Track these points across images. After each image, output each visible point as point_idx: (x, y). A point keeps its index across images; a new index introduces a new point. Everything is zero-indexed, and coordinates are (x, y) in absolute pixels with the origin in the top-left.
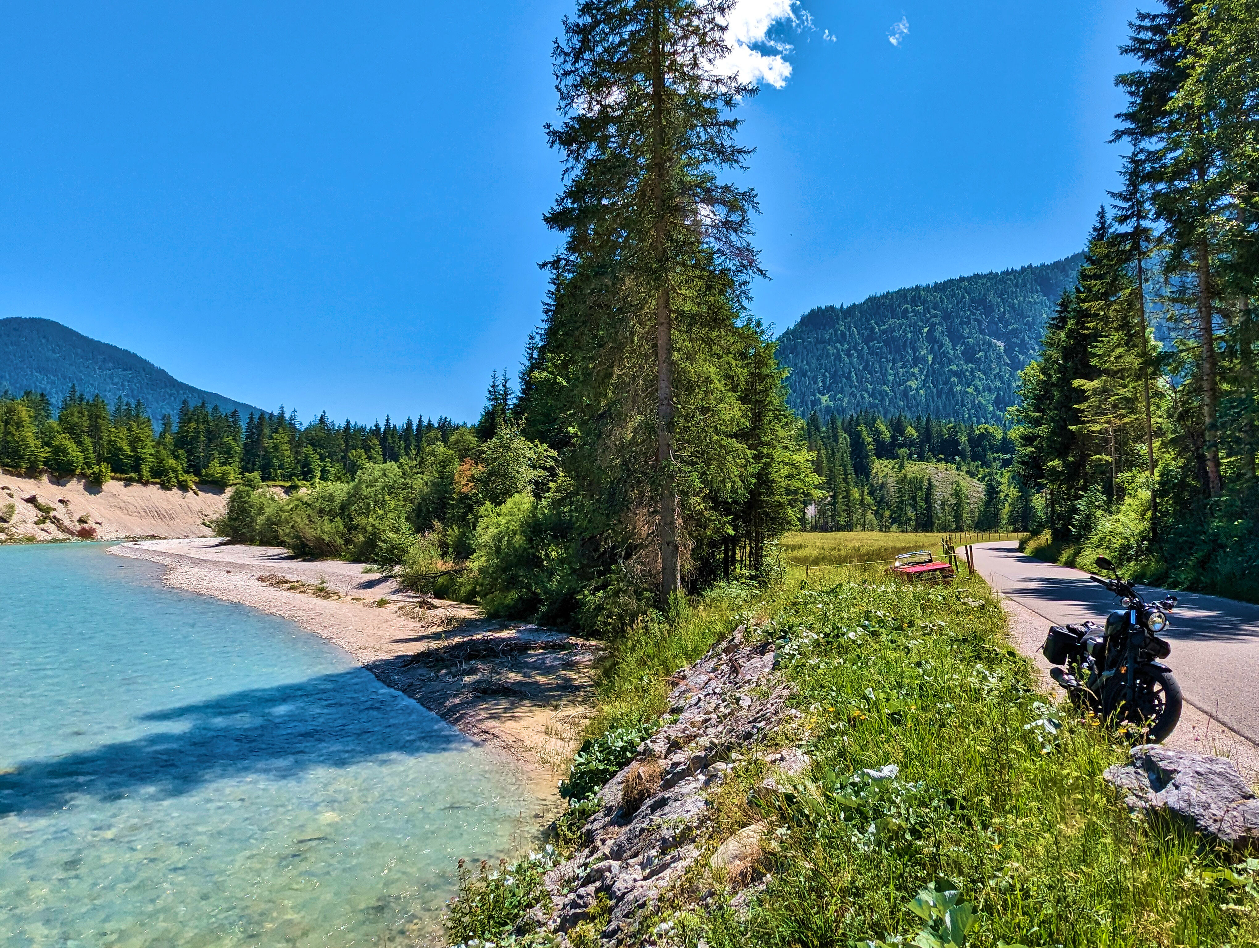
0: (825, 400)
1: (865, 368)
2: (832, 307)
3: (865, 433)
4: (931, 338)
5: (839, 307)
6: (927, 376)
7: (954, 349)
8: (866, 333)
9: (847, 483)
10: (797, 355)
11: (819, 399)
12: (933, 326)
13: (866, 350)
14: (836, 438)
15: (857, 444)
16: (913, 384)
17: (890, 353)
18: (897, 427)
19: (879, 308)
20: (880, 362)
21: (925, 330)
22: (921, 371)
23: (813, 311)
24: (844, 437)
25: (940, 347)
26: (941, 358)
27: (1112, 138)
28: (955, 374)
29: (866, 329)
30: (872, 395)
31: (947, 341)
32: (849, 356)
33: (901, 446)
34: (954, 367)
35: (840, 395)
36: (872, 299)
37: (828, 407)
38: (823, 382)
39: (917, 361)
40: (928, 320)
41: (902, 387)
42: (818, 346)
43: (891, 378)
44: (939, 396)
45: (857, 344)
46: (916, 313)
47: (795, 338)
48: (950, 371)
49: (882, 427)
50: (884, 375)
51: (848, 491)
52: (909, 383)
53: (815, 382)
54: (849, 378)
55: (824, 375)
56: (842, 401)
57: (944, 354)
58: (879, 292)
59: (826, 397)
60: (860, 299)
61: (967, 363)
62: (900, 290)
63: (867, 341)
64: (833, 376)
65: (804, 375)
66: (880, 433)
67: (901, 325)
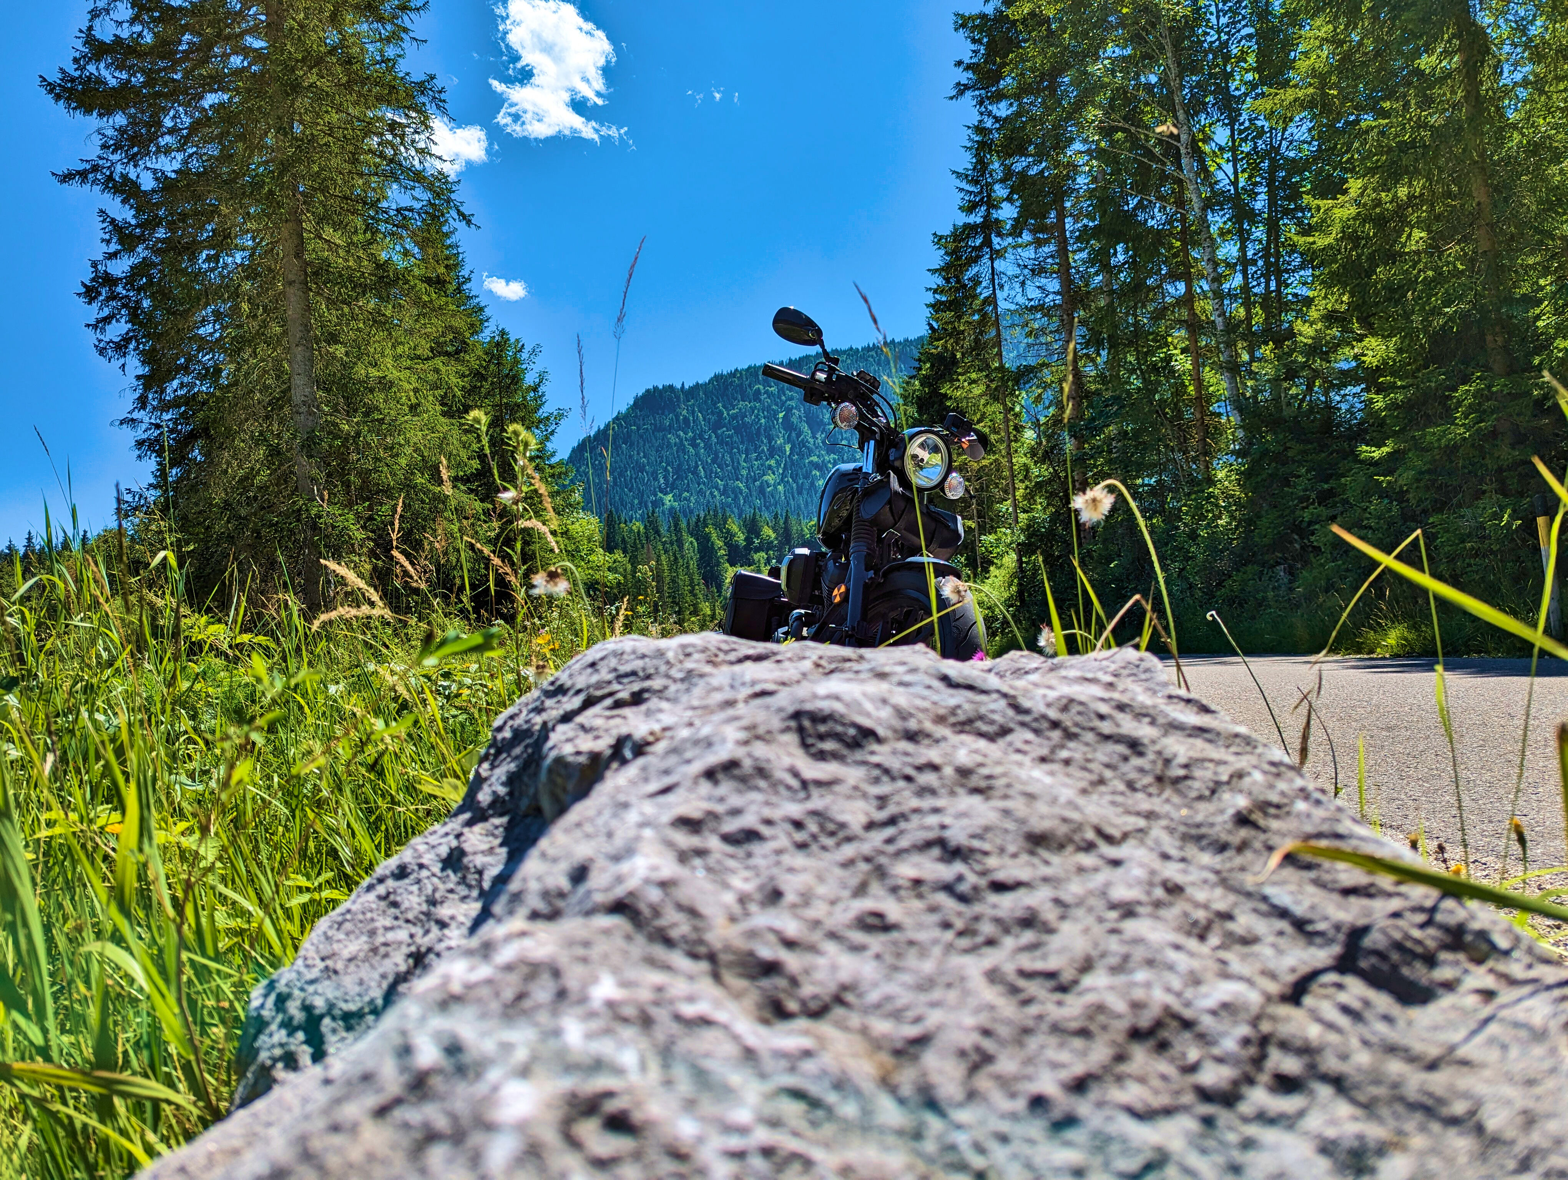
0: (668, 499)
1: (714, 461)
2: (671, 387)
3: (714, 536)
4: (788, 425)
5: (679, 386)
6: (785, 469)
7: (814, 437)
8: (713, 418)
9: (695, 595)
10: (632, 445)
11: (661, 499)
12: (789, 410)
13: (714, 439)
14: (680, 543)
15: (706, 550)
16: (770, 478)
17: (742, 443)
18: (752, 528)
19: (726, 389)
20: (731, 453)
21: (781, 415)
22: (778, 464)
23: (648, 391)
24: (690, 543)
25: (798, 435)
26: (800, 448)
27: (953, 92)
28: (816, 466)
29: (713, 413)
30: (724, 493)
31: (805, 428)
32: (695, 446)
33: (758, 550)
34: (814, 459)
35: (686, 494)
36: (718, 378)
37: (672, 508)
38: (665, 478)
39: (773, 451)
40: (784, 403)
41: (758, 483)
42: (658, 434)
43: (744, 472)
44: (800, 493)
45: (703, 432)
46: (770, 395)
47: (629, 424)
48: (811, 462)
49: (735, 528)
50: (737, 469)
51: (695, 606)
52: (766, 478)
53: (656, 479)
54: (695, 473)
55: (666, 470)
56: (689, 501)
57: (803, 444)
58: (726, 368)
59: (670, 497)
60: (704, 378)
61: (828, 454)
62: (750, 367)
63: (715, 427)
64: (677, 470)
65: (642, 470)
66: (733, 535)
67: (753, 409)
